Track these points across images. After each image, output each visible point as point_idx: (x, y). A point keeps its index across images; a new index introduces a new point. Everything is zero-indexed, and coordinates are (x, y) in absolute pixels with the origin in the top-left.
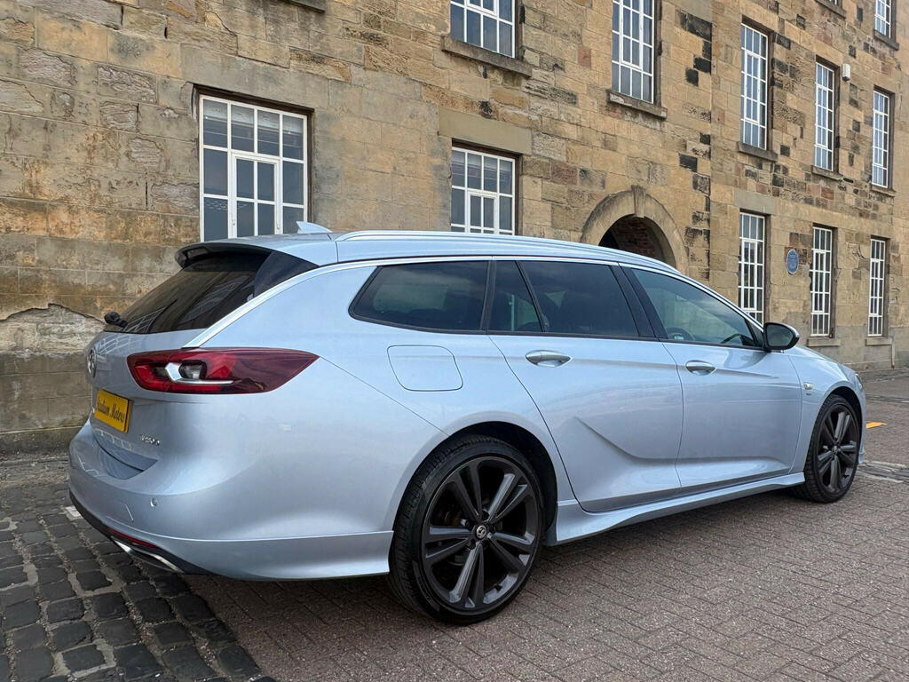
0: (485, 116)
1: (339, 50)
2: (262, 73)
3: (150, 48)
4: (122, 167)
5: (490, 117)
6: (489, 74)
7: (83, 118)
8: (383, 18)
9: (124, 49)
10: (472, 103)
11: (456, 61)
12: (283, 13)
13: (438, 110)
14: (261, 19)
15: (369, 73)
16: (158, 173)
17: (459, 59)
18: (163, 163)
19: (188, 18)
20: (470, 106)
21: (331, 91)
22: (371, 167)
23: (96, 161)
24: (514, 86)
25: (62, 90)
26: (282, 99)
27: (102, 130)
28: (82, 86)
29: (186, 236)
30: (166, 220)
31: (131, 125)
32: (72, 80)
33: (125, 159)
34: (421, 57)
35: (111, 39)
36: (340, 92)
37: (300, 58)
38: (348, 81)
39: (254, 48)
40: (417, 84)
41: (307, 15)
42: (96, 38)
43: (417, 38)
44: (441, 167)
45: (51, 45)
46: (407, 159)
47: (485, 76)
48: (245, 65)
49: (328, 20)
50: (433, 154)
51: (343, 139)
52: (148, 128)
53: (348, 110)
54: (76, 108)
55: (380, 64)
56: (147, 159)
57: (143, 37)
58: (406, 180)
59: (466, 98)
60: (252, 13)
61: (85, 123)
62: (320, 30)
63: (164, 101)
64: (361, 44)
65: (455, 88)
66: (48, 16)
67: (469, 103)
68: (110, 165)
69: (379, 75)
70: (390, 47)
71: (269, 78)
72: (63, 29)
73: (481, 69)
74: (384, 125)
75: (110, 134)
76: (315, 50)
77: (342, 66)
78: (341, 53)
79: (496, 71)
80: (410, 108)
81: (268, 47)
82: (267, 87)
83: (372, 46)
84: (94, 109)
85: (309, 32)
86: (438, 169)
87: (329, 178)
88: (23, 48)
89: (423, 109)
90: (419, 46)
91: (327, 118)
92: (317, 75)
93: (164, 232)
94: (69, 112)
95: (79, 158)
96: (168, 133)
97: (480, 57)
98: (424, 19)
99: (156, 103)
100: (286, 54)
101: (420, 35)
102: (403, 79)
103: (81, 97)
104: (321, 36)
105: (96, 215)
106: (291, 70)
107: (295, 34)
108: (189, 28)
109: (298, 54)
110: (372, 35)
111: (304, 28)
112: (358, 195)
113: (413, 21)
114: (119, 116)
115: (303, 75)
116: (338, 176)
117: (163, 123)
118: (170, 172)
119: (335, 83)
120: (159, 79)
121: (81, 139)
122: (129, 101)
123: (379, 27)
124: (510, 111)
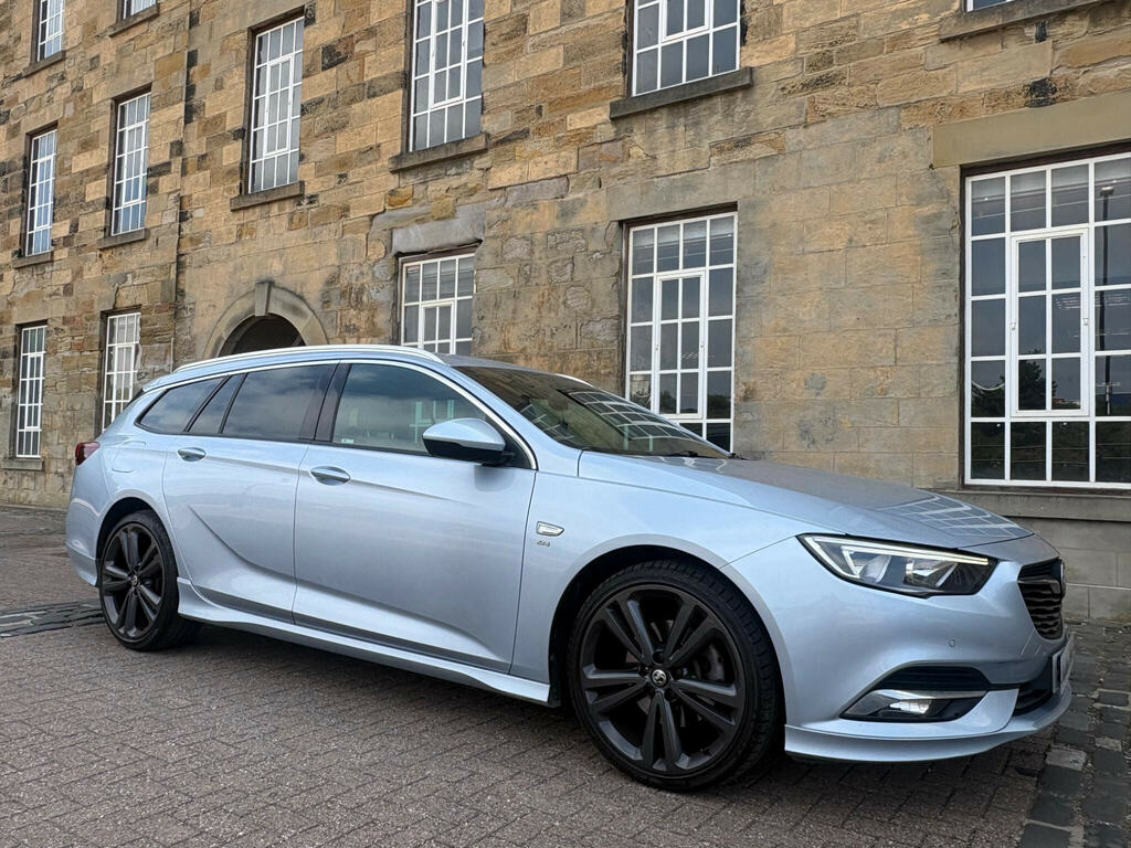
0: (1039, 104)
1: (770, 120)
2: (680, 184)
3: (583, 202)
4: (560, 315)
5: (1054, 101)
6: (1049, 31)
7: (537, 281)
8: (835, 49)
9: (566, 213)
10: (1008, 94)
11: (970, 46)
12: (705, 110)
13: (931, 133)
14: (682, 128)
15: (812, 129)
16: (585, 313)
17: (981, 38)
18: (590, 303)
19: (615, 162)
20: (1002, 101)
21: (758, 173)
22: (812, 249)
23: (544, 314)
24: (1121, 22)
25: (524, 263)
26: (700, 204)
27: (547, 287)
28: (537, 255)
29: (606, 367)
30: (590, 355)
31: (568, 277)
32: (532, 252)
33: (562, 307)
34: (901, 69)
35: (557, 208)
36: (770, 169)
37: (721, 150)
38: (781, 151)
39: (672, 163)
40: (893, 111)
41: (732, 98)
42: (547, 212)
43: (894, 46)
44: (938, 216)
45: (519, 231)
46: (872, 222)
47: (1041, 38)
48: (663, 183)
49: (758, 91)
50: (920, 201)
51: (774, 225)
52: (579, 276)
53: (782, 188)
54: (533, 275)
55: (832, 109)
56: (578, 302)
57: (581, 195)
58: (869, 252)
59: (992, 92)
60: (672, 127)
61: (537, 284)
62: (748, 107)
63: (592, 248)
64: (803, 98)
65: (969, 86)
66: (518, 209)
67: (998, 98)
68: (553, 315)
69: (830, 123)
70: (847, 81)
71: (688, 187)
72: (528, 214)
73: (1032, 32)
74: (834, 187)
75: (553, 288)
76: (738, 134)
77: (773, 136)
78: (773, 123)
79: (1070, 19)
80: (878, 149)
81: (686, 155)
82: (684, 198)
83: (820, 94)
84: (543, 271)
85: (733, 116)
86: (927, 220)
87: (754, 277)
88: (505, 238)
89: (905, 142)
90: (898, 55)
91: (752, 206)
92: (742, 161)
93: (589, 366)
94: (528, 280)
95: (533, 315)
96: (595, 275)
97: (1020, 16)
98: (904, 14)
99: (586, 250)
100: (706, 153)
101: (900, 40)
102: (868, 114)
103: (536, 264)
104: (748, 113)
105: (542, 359)
106: (712, 168)
107: (718, 127)
108: (615, 170)
109: (719, 148)
110: (820, 79)
111: (728, 114)
112: (792, 289)
113: (888, 26)
114: (560, 271)
115: (725, 168)
116: (765, 272)
117: (590, 266)
118: (595, 310)
119: (762, 161)
120: (588, 228)
121: (535, 298)
122: (568, 256)
123: (831, 62)
124: (1109, 72)
